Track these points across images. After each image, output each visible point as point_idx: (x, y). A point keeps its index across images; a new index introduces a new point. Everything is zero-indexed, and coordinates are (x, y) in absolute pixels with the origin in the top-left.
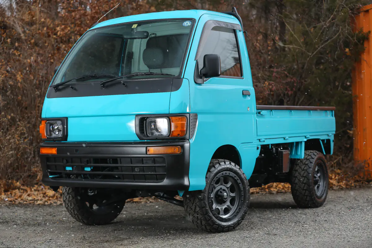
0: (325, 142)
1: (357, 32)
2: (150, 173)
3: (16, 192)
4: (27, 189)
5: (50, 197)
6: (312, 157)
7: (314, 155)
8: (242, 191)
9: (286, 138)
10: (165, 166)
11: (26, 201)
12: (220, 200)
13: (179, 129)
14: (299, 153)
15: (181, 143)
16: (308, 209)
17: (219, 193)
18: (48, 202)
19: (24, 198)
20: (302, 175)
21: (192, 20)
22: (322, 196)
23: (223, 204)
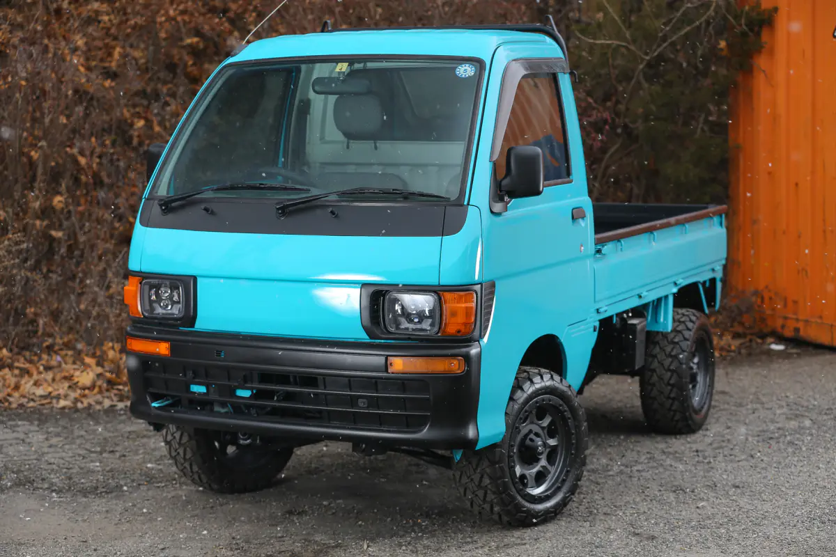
0: (707, 284)
1: (747, 8)
2: (391, 412)
3: (6, 374)
4: (30, 369)
5: (84, 389)
6: (686, 326)
7: (691, 321)
8: (573, 434)
9: (642, 295)
10: (428, 399)
11: (33, 400)
12: (529, 456)
13: (461, 319)
14: (662, 320)
15: (464, 350)
16: (676, 438)
17: (528, 442)
18: (82, 403)
19: (26, 390)
20: (666, 367)
21: (478, 63)
22: (702, 407)
23: (535, 464)
